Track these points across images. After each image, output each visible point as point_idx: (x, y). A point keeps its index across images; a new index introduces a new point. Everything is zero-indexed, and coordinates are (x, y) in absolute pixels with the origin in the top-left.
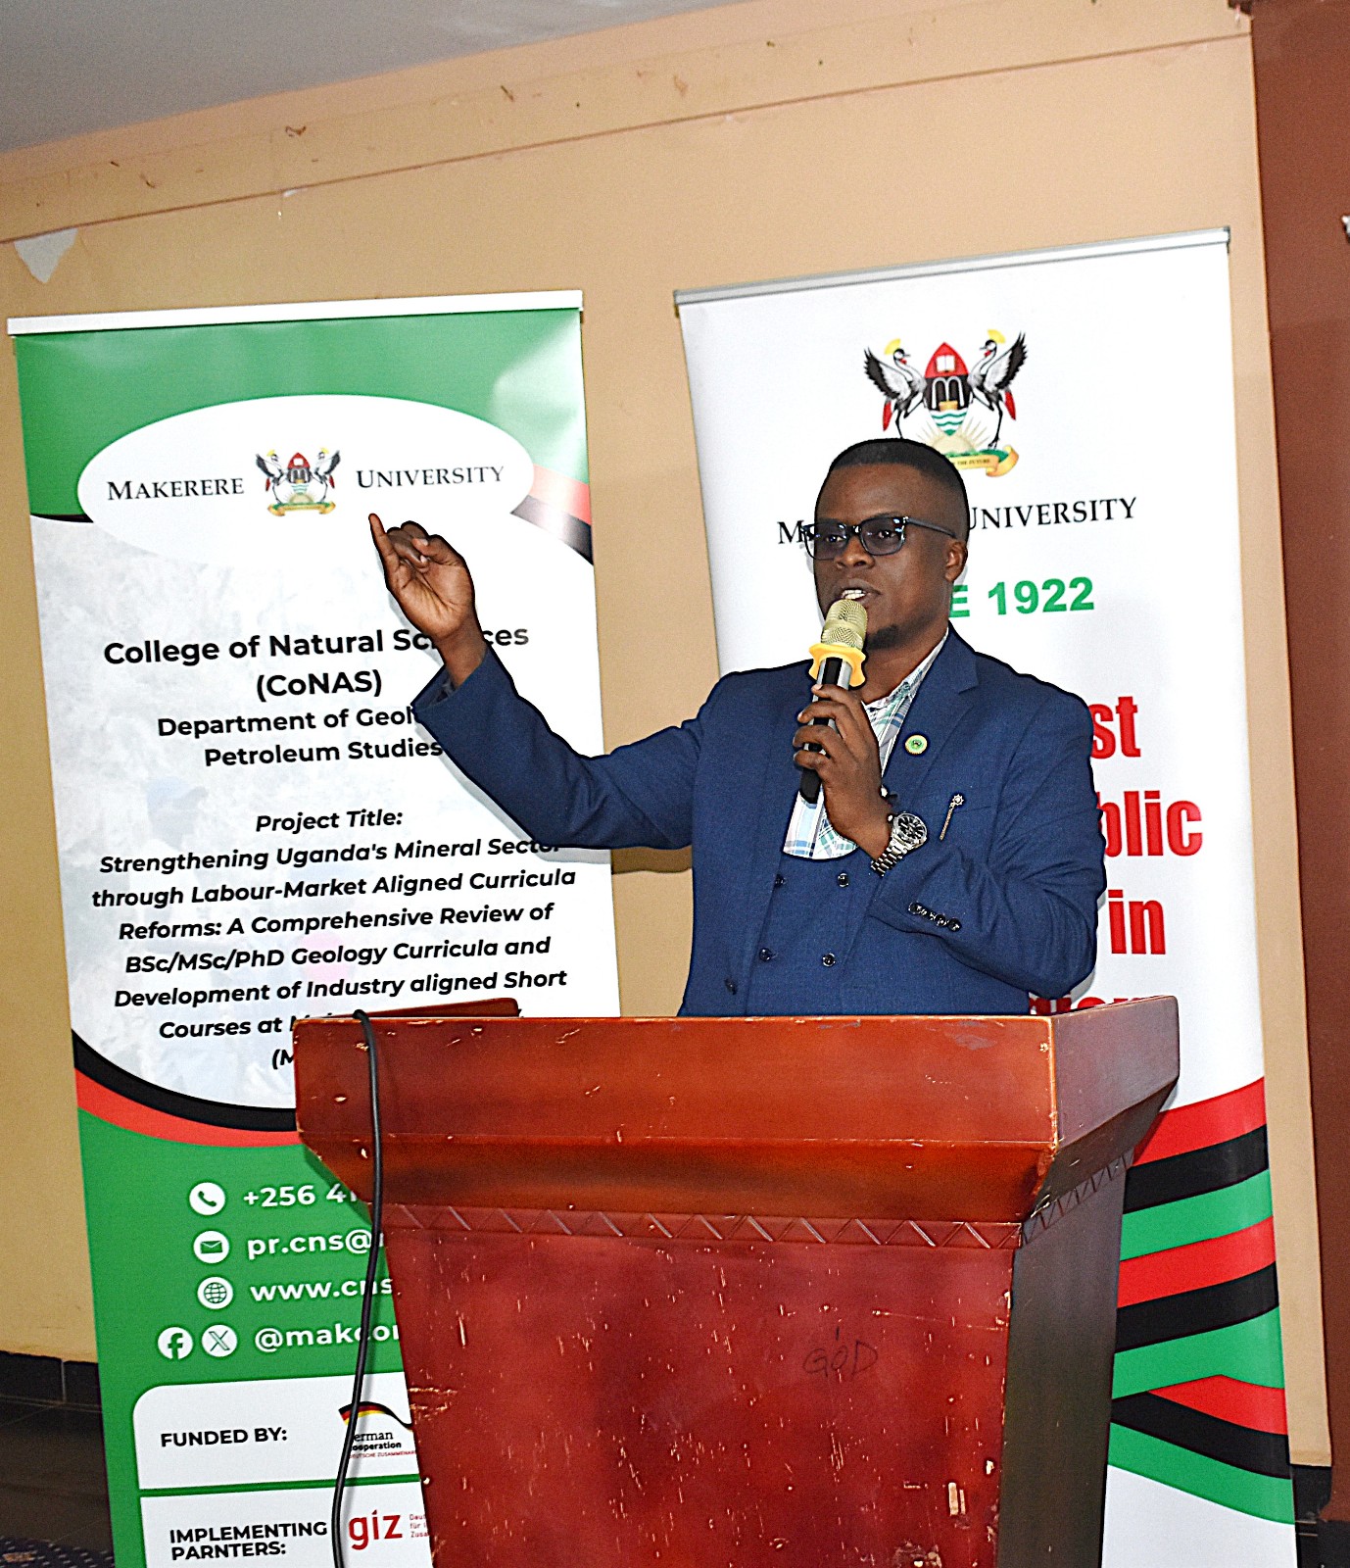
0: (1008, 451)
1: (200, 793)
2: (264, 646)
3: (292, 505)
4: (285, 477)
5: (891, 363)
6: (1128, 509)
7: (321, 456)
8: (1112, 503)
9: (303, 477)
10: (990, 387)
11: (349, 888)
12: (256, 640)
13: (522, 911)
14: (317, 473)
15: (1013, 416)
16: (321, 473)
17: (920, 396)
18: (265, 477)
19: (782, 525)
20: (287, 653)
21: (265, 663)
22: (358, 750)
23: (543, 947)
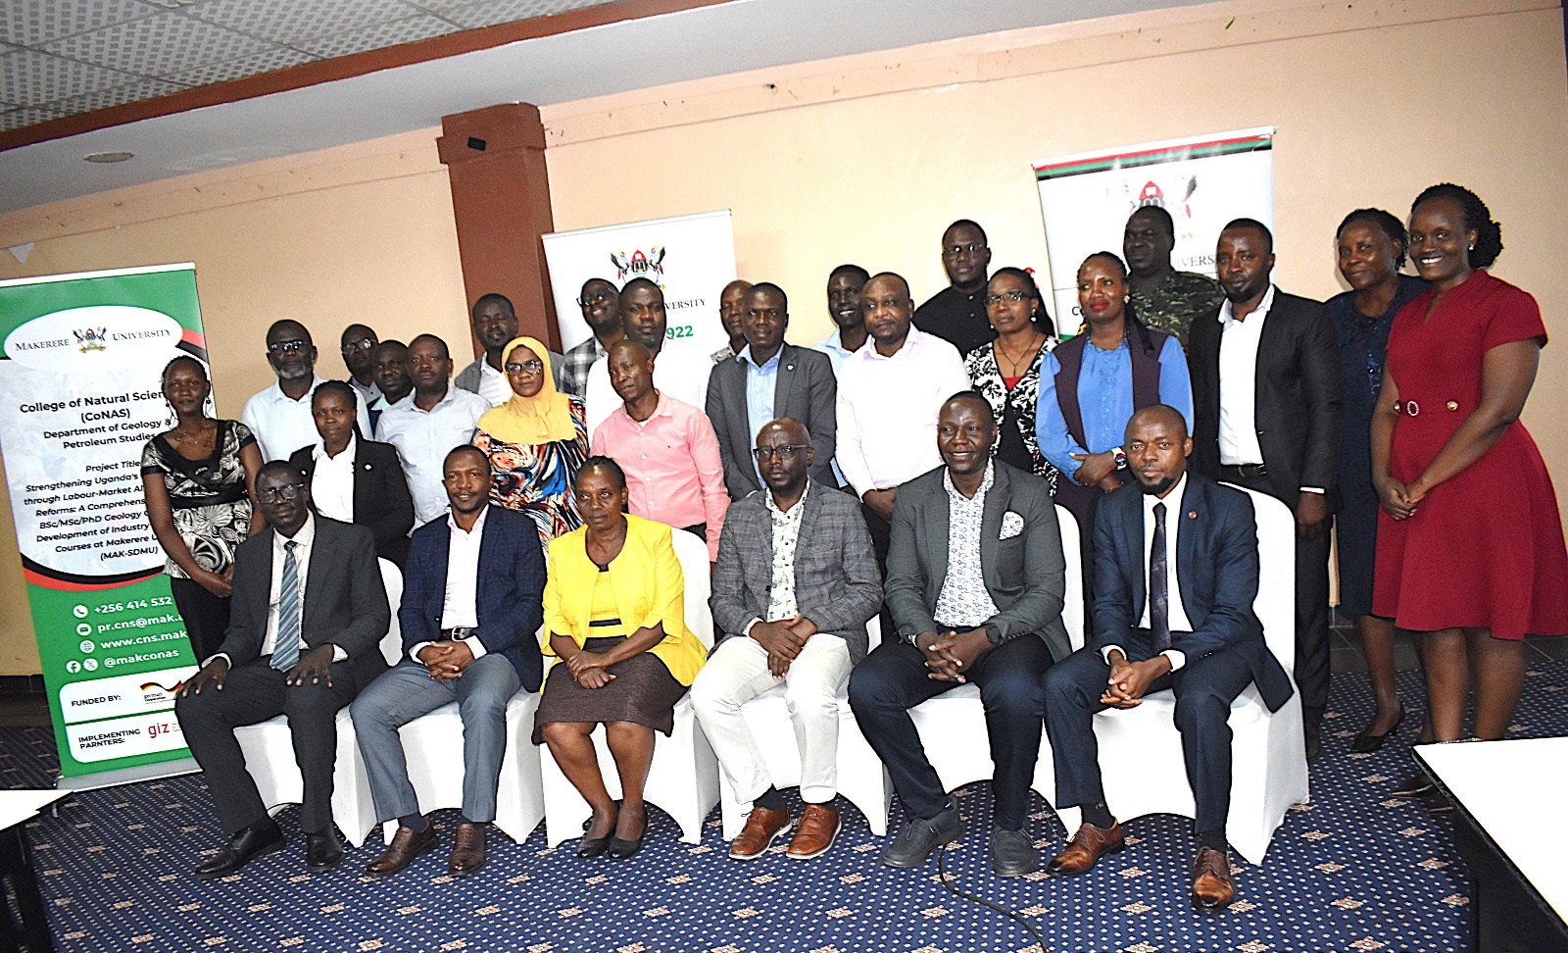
1: (63, 459)
2: (83, 402)
3: (89, 349)
4: (85, 338)
7: (98, 329)
9: (92, 338)
11: (124, 491)
12: (79, 400)
14: (97, 336)
16: (99, 336)
20: (92, 404)
21: (84, 408)
22: (123, 439)
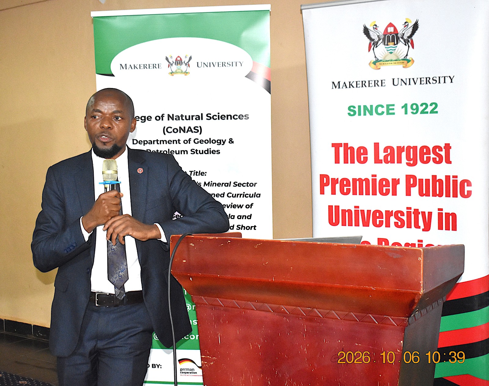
0: (411, 59)
2: (166, 118)
3: (176, 72)
4: (174, 63)
5: (372, 29)
6: (452, 80)
7: (186, 57)
8: (446, 78)
9: (180, 64)
10: (405, 37)
12: (164, 115)
13: (243, 205)
14: (184, 63)
15: (413, 47)
16: (186, 62)
17: (381, 41)
18: (168, 63)
19: (333, 83)
20: (173, 120)
21: (166, 123)
22: (194, 152)
23: (249, 217)
